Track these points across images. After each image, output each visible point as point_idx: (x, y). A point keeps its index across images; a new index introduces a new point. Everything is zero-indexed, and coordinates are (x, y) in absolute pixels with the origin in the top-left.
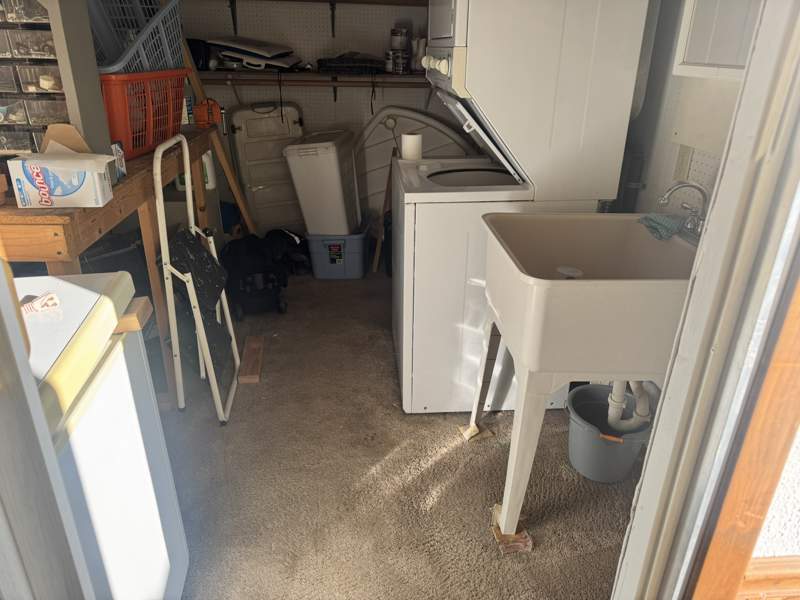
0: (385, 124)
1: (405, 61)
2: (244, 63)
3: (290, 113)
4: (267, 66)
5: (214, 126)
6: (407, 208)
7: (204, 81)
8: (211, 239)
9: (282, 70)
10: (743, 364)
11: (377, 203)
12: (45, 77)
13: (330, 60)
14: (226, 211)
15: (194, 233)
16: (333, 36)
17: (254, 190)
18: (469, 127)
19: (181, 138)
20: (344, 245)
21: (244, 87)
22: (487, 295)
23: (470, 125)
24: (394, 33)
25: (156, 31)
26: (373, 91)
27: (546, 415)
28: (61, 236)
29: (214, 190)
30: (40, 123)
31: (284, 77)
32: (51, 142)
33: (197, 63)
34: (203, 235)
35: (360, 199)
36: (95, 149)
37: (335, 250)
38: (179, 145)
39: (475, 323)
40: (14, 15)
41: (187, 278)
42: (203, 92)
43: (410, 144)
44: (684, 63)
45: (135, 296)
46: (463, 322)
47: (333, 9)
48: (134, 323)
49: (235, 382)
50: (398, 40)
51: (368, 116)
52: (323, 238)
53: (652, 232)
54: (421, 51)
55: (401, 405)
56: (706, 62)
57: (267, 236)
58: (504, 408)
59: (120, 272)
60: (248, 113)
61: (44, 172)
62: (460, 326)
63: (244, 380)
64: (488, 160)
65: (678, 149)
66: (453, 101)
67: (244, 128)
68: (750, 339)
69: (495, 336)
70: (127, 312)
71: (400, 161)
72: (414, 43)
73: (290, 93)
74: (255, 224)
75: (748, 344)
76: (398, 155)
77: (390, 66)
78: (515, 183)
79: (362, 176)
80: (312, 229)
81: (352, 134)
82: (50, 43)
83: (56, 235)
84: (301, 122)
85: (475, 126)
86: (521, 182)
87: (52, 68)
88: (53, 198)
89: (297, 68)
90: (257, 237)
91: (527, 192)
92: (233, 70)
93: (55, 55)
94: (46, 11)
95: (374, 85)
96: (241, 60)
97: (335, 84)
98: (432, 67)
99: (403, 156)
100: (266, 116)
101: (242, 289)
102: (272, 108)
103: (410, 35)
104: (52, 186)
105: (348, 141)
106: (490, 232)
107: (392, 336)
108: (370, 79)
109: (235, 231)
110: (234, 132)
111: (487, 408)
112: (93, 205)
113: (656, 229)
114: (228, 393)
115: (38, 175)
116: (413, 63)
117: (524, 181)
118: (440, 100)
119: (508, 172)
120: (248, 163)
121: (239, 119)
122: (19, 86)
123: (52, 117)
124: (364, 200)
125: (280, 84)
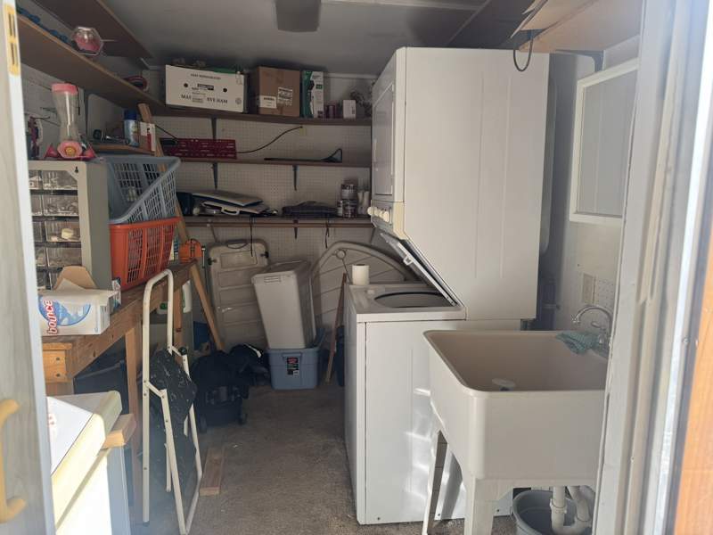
0: (336, 255)
1: (353, 208)
2: (222, 211)
3: (259, 248)
4: (241, 212)
5: (195, 261)
6: (358, 326)
7: (189, 225)
8: (185, 357)
9: (253, 215)
10: (659, 471)
11: (330, 319)
12: (68, 229)
13: (292, 207)
14: (198, 331)
15: (170, 352)
16: (296, 189)
17: (223, 311)
18: (408, 261)
19: (169, 273)
20: (301, 357)
21: (221, 228)
22: (432, 403)
23: (409, 259)
24: (344, 187)
25: (156, 191)
26: (328, 230)
27: (494, 522)
28: (63, 360)
29: (189, 313)
30: (57, 265)
31: (255, 220)
32: (64, 280)
33: (183, 210)
34: (179, 353)
35: (316, 317)
36: (100, 285)
37: (292, 362)
38: (166, 278)
39: (423, 432)
40: (49, 185)
41: (163, 394)
42: (187, 232)
43: (359, 273)
44: (577, 212)
45: (121, 414)
46: (411, 431)
47: (295, 170)
48: (119, 439)
49: (197, 495)
50: (347, 193)
51: (322, 249)
52: (282, 352)
53: (569, 347)
54: (366, 200)
55: (355, 517)
56: (595, 212)
57: (231, 352)
58: (453, 517)
59: (111, 392)
60: (223, 249)
61: (56, 305)
62: (409, 434)
63: (205, 492)
64: (425, 285)
65: (582, 276)
66: (394, 241)
67: (218, 260)
68: (662, 449)
69: (442, 444)
70: (114, 428)
71: (351, 286)
72: (360, 195)
73: (258, 232)
74: (222, 341)
75: (661, 453)
76: (348, 280)
77: (341, 212)
78: (449, 304)
79: (317, 297)
80: (273, 344)
81: (310, 264)
82: (74, 204)
83: (58, 359)
84: (267, 255)
85: (413, 260)
86: (454, 304)
87: (74, 223)
88: (59, 327)
89: (266, 214)
90: (224, 353)
91: (459, 312)
92: (212, 216)
93: (78, 213)
94: (76, 181)
95: (328, 226)
96: (220, 208)
97: (296, 225)
98: (377, 215)
99: (354, 282)
100: (238, 250)
101: (207, 401)
102: (242, 245)
103: (356, 189)
104: (60, 318)
105: (306, 269)
106: (431, 347)
107: (344, 444)
108: (324, 222)
109: (204, 349)
110: (210, 264)
111: (437, 518)
112: (94, 333)
113: (572, 343)
114: (189, 507)
115: (50, 308)
116: (359, 209)
117: (456, 303)
118: (382, 238)
119: (441, 295)
120: (220, 289)
121: (215, 254)
122: (44, 237)
123: (67, 260)
124: (319, 317)
125: (251, 225)
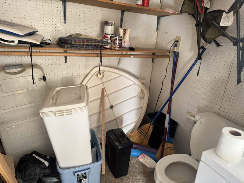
0: (97, 76)
4: (20, 42)
9: (33, 45)
31: (34, 50)
47: (65, 5)
52: (74, 169)
84: (44, 79)
97: (66, 54)
102: (20, 69)
125: (31, 54)
